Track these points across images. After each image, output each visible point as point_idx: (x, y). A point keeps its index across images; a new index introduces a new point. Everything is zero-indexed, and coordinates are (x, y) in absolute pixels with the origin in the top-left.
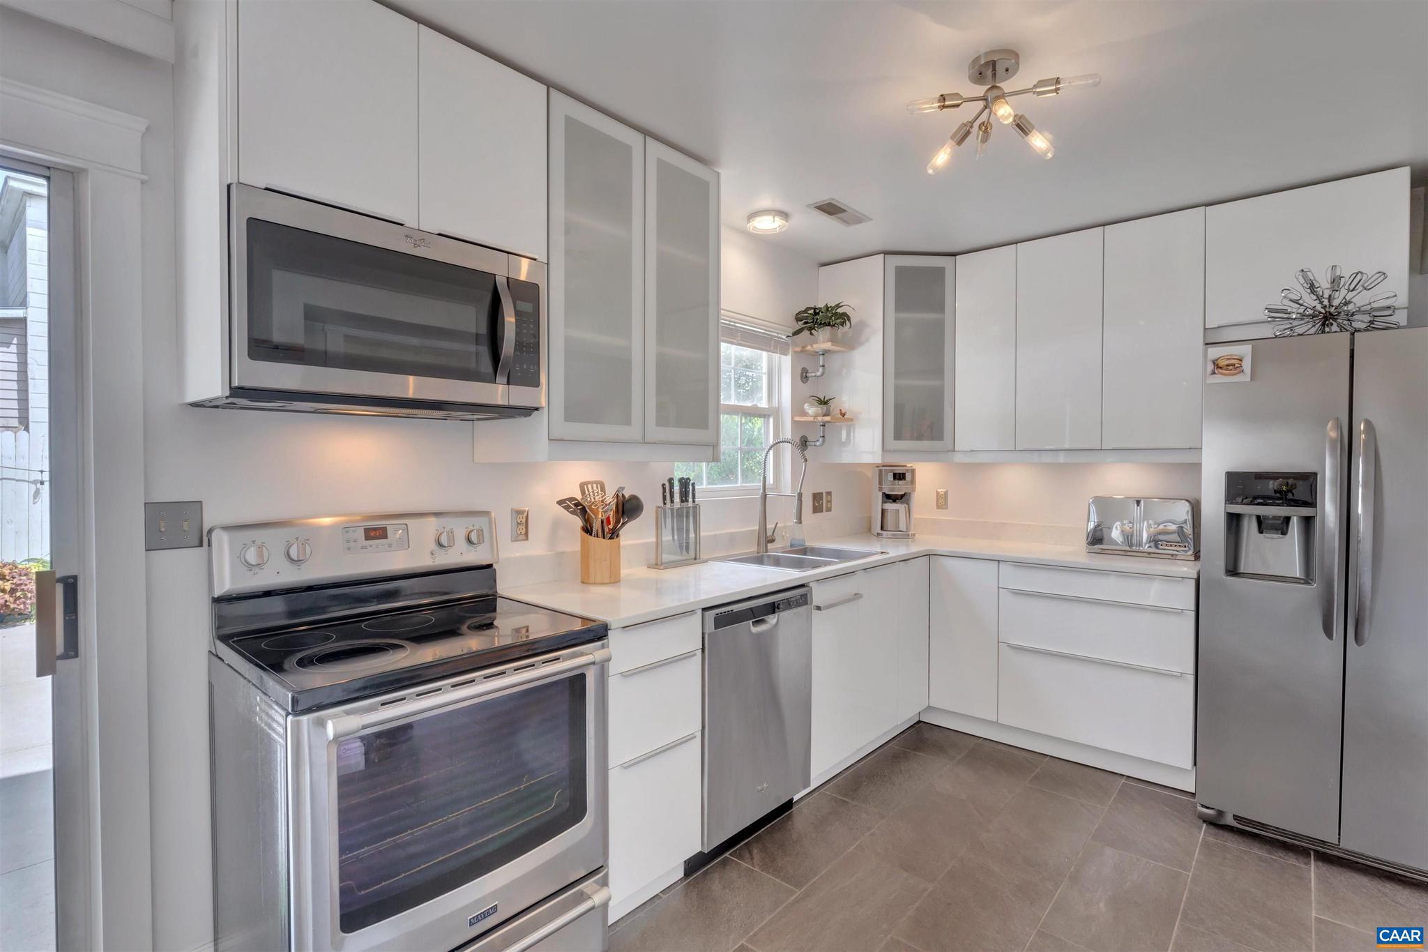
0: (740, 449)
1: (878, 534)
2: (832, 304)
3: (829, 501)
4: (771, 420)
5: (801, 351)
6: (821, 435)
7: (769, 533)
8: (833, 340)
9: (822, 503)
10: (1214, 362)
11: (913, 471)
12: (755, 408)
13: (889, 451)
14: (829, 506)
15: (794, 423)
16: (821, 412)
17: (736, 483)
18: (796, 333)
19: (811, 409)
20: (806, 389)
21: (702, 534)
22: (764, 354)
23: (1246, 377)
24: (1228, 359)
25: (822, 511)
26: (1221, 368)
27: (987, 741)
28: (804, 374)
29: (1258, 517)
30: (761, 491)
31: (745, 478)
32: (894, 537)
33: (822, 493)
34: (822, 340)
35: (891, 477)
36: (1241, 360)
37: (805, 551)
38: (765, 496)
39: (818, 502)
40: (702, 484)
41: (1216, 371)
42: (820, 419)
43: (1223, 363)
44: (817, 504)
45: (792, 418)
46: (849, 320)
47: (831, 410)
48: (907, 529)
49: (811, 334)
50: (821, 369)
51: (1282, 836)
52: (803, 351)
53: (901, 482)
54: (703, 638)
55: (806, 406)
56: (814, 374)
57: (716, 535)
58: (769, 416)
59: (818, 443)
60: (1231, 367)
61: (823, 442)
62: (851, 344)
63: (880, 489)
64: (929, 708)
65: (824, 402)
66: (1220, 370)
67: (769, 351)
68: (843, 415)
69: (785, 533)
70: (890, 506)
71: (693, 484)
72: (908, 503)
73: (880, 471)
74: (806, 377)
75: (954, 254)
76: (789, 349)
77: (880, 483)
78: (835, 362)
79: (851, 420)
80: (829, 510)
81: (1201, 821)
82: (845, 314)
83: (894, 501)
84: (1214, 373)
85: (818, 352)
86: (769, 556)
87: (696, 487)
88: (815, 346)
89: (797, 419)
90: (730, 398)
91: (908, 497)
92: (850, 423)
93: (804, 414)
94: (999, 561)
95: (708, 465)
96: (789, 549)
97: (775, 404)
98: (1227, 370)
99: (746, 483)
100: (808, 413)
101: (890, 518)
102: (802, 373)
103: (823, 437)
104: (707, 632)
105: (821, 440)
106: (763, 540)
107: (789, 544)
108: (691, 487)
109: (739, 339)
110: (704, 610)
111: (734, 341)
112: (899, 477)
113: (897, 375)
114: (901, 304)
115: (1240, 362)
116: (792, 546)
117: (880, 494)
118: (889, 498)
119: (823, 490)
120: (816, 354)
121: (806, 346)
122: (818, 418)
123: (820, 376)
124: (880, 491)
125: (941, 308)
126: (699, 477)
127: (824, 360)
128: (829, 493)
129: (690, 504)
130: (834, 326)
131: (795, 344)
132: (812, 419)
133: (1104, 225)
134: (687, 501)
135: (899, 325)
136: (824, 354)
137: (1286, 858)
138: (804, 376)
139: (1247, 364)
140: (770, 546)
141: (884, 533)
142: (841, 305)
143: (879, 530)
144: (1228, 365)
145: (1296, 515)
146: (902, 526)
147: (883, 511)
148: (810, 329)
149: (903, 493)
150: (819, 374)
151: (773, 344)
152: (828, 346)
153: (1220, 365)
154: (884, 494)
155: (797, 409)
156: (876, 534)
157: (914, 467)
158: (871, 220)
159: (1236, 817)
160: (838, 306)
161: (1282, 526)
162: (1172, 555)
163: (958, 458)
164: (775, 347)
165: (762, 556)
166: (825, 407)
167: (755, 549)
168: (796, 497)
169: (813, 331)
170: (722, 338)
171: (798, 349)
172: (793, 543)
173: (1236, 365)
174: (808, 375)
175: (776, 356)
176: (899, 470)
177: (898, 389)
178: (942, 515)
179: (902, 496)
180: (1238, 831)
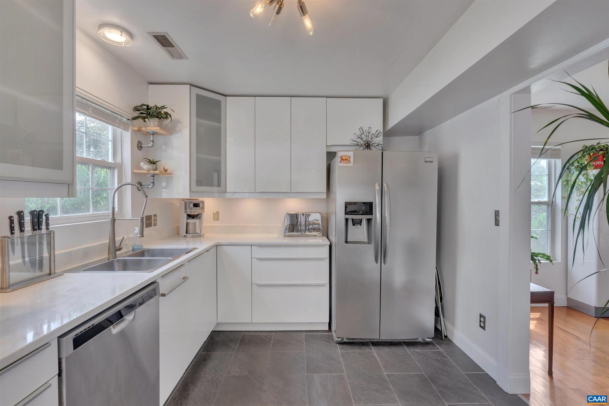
0: (92, 188)
1: (185, 236)
2: (159, 106)
3: (155, 220)
4: (116, 172)
5: (138, 130)
6: (152, 182)
7: (117, 245)
8: (160, 126)
9: (151, 221)
10: (341, 157)
11: (203, 202)
12: (103, 161)
13: (194, 192)
14: (155, 223)
15: (133, 174)
16: (151, 168)
17: (89, 212)
18: (134, 119)
19: (145, 166)
20: (140, 154)
21: (56, 253)
22: (110, 128)
23: (351, 164)
24: (346, 157)
25: (151, 226)
26: (343, 160)
27: (246, 332)
28: (140, 145)
29: (353, 219)
30: (111, 217)
31: (95, 208)
32: (193, 237)
33: (151, 215)
34: (152, 125)
35: (192, 205)
36: (350, 158)
37: (142, 253)
38: (114, 220)
39: (149, 221)
40: (56, 214)
41: (342, 161)
42: (152, 172)
43: (344, 158)
44: (148, 222)
45: (132, 170)
46: (170, 116)
47: (158, 168)
48: (200, 232)
49: (145, 121)
50: (151, 143)
51: (361, 340)
52: (139, 130)
53: (197, 208)
54: (60, 363)
55: (142, 164)
56: (146, 146)
57: (71, 252)
58: (114, 168)
59: (150, 187)
60: (346, 160)
61: (153, 186)
62: (171, 131)
63: (186, 212)
64: (218, 324)
65: (153, 163)
66: (343, 161)
67: (115, 126)
68: (166, 171)
69: (128, 242)
70: (191, 221)
71: (47, 216)
72: (200, 218)
73: (186, 203)
74: (141, 146)
75: (226, 96)
76: (129, 128)
77: (186, 209)
78: (159, 140)
79: (171, 174)
80: (155, 225)
81: (336, 344)
82: (166, 113)
83: (193, 218)
84: (341, 162)
85: (149, 133)
86: (118, 261)
87: (50, 217)
88: (148, 128)
89: (135, 171)
90: (82, 153)
91: (200, 216)
92: (170, 176)
93: (141, 168)
94: (252, 245)
95: (62, 200)
96: (132, 253)
97: (119, 160)
98: (345, 161)
99: (97, 211)
100: (143, 168)
101: (191, 227)
102: (138, 145)
103: (153, 183)
104: (64, 356)
105: (152, 184)
106: (112, 249)
107: (131, 249)
108: (44, 217)
109: (91, 112)
110: (60, 337)
111: (86, 112)
112: (196, 205)
113: (198, 151)
114: (199, 115)
115: (349, 158)
116: (133, 250)
117: (186, 215)
118: (190, 216)
119: (152, 214)
120: (148, 134)
121: (142, 128)
122: (151, 171)
123: (151, 147)
124: (185, 213)
125: (219, 120)
126: (54, 209)
127: (153, 138)
128: (155, 216)
129: (44, 230)
130: (160, 118)
131: (133, 126)
132: (146, 172)
133: (291, 96)
134: (40, 229)
135: (198, 126)
136: (153, 134)
137: (365, 349)
138: (140, 146)
139: (352, 159)
140: (118, 253)
141: (188, 235)
142: (165, 107)
143: (185, 234)
144: (345, 159)
145: (364, 218)
146: (198, 231)
147: (187, 224)
148: (144, 118)
149: (198, 214)
150: (150, 145)
151: (117, 121)
152: (157, 129)
153: (343, 159)
154: (188, 214)
155: (135, 165)
156: (183, 236)
157: (203, 200)
158: (188, 59)
159: (347, 338)
160: (163, 107)
161: (360, 222)
162: (315, 235)
163: (228, 196)
164: (119, 124)
165: (112, 262)
166: (154, 166)
167: (106, 256)
168: (140, 220)
169: (146, 120)
170: (77, 108)
171: (136, 129)
172: (135, 247)
173: (348, 159)
174: (142, 145)
175: (119, 130)
176: (196, 202)
177: (198, 160)
178: (216, 224)
179: (197, 215)
180: (348, 343)
